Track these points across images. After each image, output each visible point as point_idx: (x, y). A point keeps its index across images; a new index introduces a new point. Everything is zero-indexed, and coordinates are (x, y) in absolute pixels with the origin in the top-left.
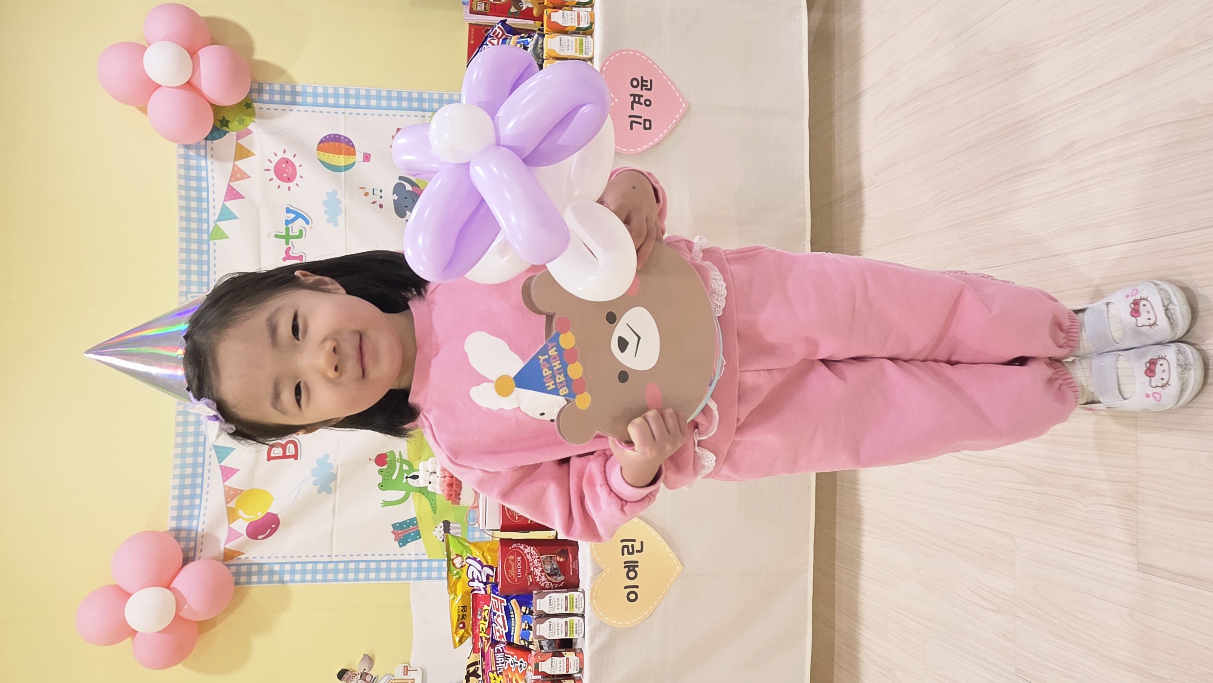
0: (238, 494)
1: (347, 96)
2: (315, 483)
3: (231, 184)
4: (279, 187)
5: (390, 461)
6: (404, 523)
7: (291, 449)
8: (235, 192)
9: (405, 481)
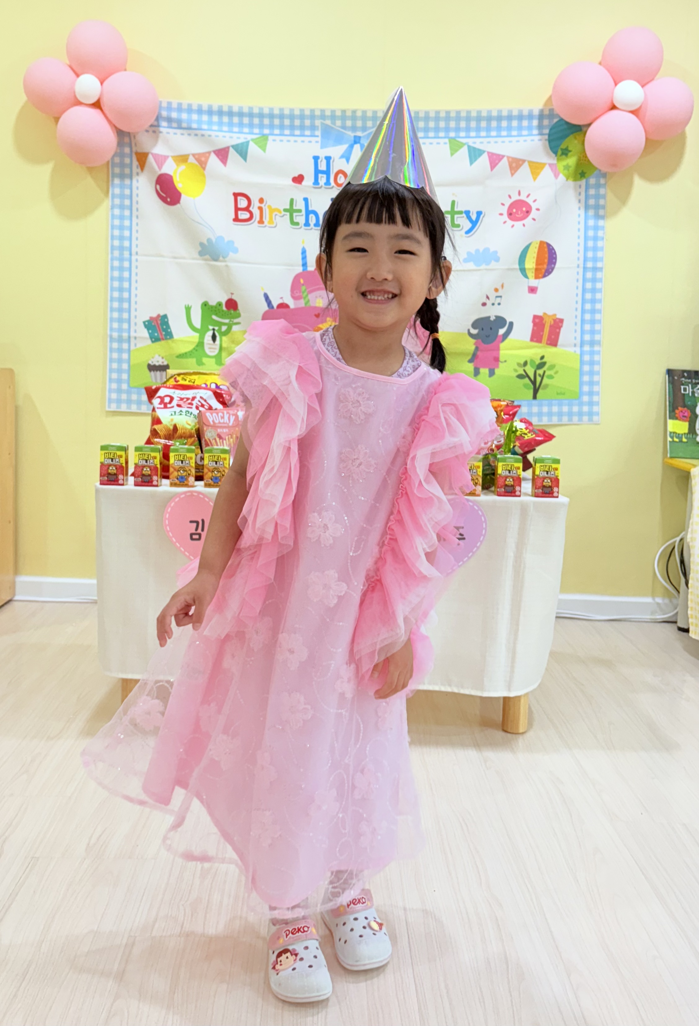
0: (201, 165)
1: (595, 269)
3: (505, 159)
4: (503, 204)
5: (231, 314)
6: (168, 327)
7: (244, 215)
8: (497, 161)
9: (211, 327)
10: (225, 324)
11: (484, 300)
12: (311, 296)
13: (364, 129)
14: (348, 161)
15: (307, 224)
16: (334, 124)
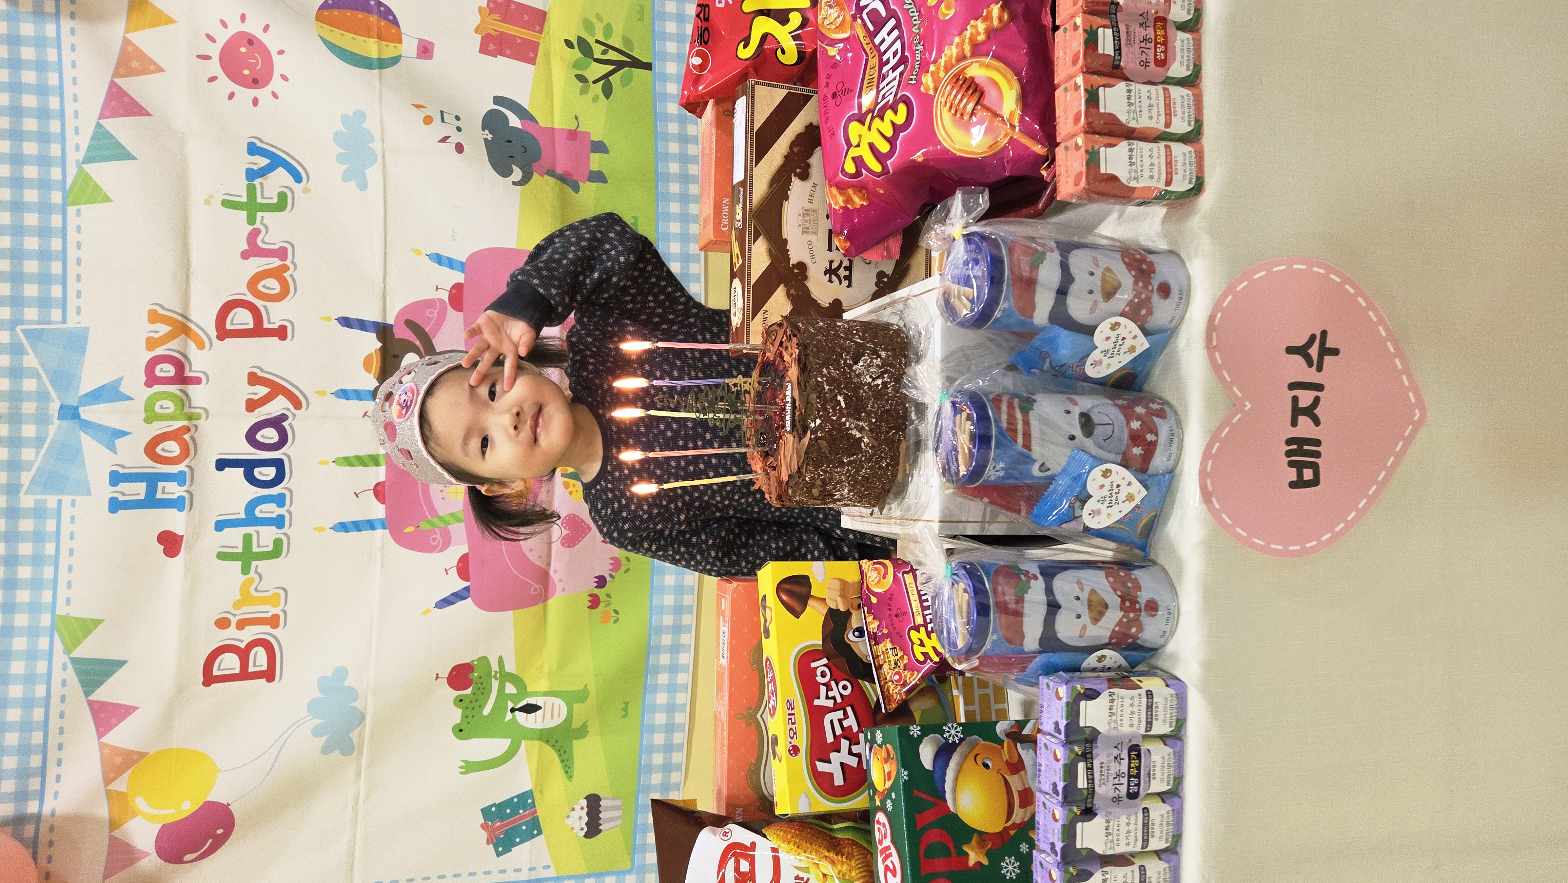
0: (135, 762)
2: (317, 732)
3: (120, 82)
4: (231, 96)
5: (480, 678)
6: (508, 803)
7: (259, 659)
8: (126, 100)
9: (509, 716)
10: (502, 688)
11: (450, 147)
12: (443, 510)
13: (42, 396)
14: (124, 434)
15: (279, 522)
16: (30, 464)
